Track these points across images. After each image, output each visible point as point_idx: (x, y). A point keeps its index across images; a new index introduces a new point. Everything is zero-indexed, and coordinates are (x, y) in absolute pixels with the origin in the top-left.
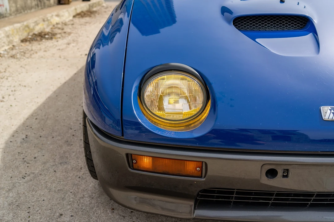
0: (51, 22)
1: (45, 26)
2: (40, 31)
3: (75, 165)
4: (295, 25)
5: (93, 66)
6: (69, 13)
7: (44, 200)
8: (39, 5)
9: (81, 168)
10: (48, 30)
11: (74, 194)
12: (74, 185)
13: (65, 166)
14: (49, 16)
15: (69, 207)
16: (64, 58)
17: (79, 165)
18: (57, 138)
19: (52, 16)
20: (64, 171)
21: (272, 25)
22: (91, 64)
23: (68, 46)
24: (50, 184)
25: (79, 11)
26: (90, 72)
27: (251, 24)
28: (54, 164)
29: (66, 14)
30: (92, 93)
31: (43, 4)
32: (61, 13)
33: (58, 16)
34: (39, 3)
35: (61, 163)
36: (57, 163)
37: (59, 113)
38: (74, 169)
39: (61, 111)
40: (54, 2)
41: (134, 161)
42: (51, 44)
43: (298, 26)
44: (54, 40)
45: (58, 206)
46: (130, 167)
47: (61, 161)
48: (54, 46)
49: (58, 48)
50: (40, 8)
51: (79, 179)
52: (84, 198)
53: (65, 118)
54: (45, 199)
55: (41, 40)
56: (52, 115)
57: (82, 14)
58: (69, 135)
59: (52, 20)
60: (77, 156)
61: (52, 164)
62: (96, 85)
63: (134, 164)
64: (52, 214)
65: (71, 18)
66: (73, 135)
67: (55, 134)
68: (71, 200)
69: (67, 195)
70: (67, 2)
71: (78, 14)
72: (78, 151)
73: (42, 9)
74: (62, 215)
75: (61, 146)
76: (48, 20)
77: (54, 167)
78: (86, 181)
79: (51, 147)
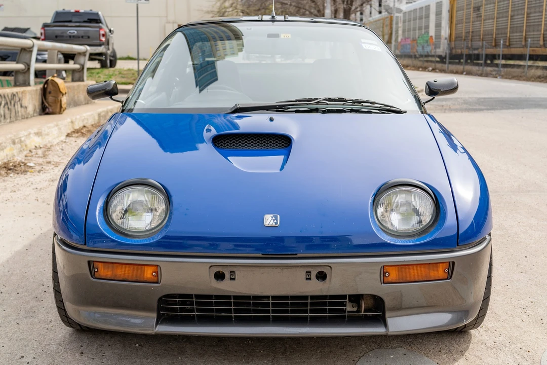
0: (26, 146)
1: (15, 152)
2: (6, 161)
3: (43, 319)
4: (280, 144)
5: (65, 190)
6: (60, 129)
7: (3, 347)
8: (8, 116)
9: (51, 322)
10: (19, 158)
11: (40, 342)
12: (40, 335)
13: (31, 320)
14: (23, 134)
15: (31, 352)
16: (44, 202)
17: (49, 318)
18: (23, 294)
19: (30, 134)
20: (29, 324)
21: (255, 144)
22: (63, 188)
23: (51, 183)
24: (10, 335)
25: (77, 126)
26: (61, 196)
27: (234, 142)
28: (17, 318)
29: (55, 131)
30: (62, 218)
31: (13, 114)
32: (45, 130)
33: (38, 134)
34: (7, 111)
35: (26, 318)
36: (21, 317)
37: (29, 269)
38: (41, 322)
39: (30, 266)
40: (35, 110)
41: (96, 270)
42: (24, 181)
43: (283, 145)
44: (28, 173)
45: (19, 351)
46: (92, 276)
47: (26, 315)
48: (30, 184)
49: (34, 187)
50: (8, 121)
51: (47, 331)
52: (51, 346)
53: (36, 274)
54: (5, 345)
55: (7, 174)
56: (18, 271)
57: (84, 131)
58: (40, 291)
59: (28, 142)
60: (47, 311)
61: (14, 318)
62: (67, 207)
63: (96, 273)
64: (12, 357)
65: (63, 138)
66: (45, 292)
67: (20, 291)
68: (35, 346)
69: (31, 343)
70: (58, 110)
71: (77, 131)
72: (49, 306)
73: (11, 122)
74: (23, 357)
75: (28, 302)
76: (21, 142)
77: (17, 320)
78: (56, 332)
79: (15, 303)
